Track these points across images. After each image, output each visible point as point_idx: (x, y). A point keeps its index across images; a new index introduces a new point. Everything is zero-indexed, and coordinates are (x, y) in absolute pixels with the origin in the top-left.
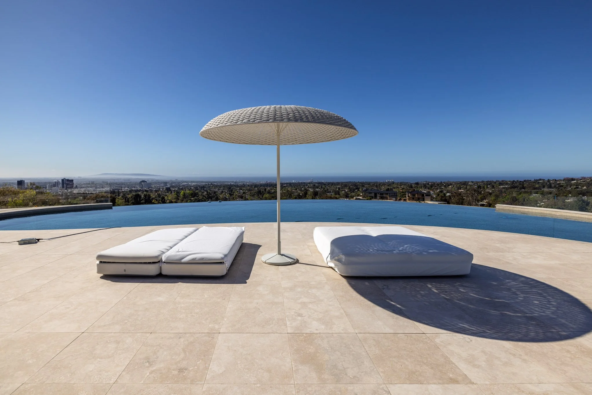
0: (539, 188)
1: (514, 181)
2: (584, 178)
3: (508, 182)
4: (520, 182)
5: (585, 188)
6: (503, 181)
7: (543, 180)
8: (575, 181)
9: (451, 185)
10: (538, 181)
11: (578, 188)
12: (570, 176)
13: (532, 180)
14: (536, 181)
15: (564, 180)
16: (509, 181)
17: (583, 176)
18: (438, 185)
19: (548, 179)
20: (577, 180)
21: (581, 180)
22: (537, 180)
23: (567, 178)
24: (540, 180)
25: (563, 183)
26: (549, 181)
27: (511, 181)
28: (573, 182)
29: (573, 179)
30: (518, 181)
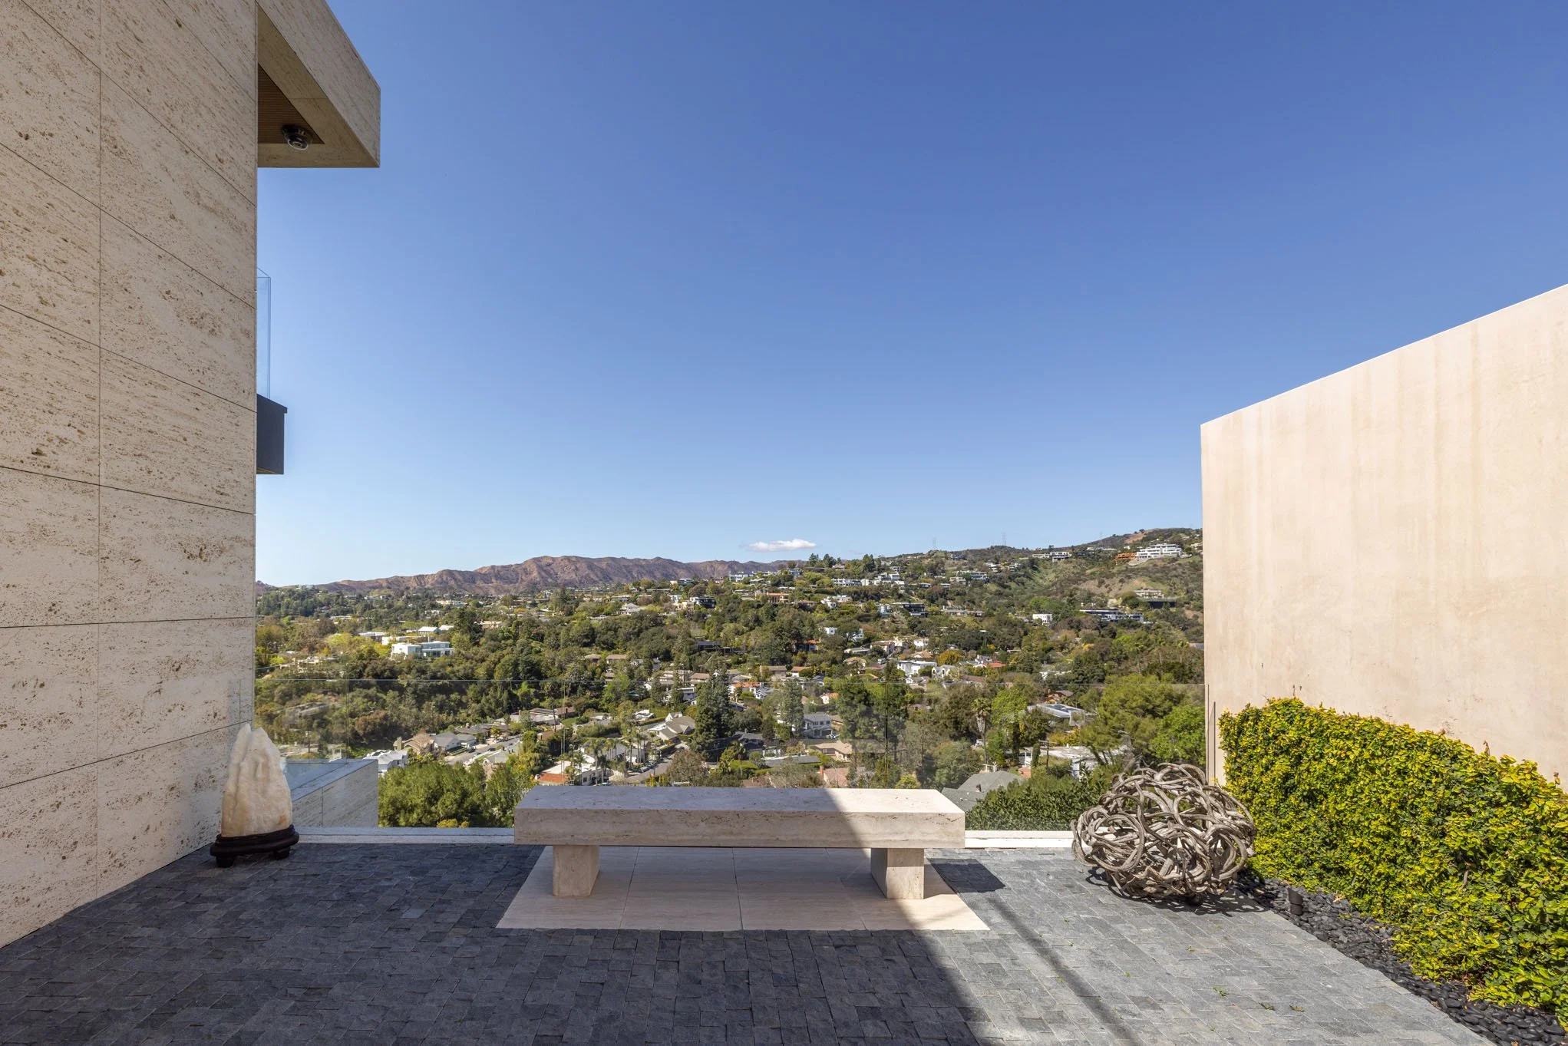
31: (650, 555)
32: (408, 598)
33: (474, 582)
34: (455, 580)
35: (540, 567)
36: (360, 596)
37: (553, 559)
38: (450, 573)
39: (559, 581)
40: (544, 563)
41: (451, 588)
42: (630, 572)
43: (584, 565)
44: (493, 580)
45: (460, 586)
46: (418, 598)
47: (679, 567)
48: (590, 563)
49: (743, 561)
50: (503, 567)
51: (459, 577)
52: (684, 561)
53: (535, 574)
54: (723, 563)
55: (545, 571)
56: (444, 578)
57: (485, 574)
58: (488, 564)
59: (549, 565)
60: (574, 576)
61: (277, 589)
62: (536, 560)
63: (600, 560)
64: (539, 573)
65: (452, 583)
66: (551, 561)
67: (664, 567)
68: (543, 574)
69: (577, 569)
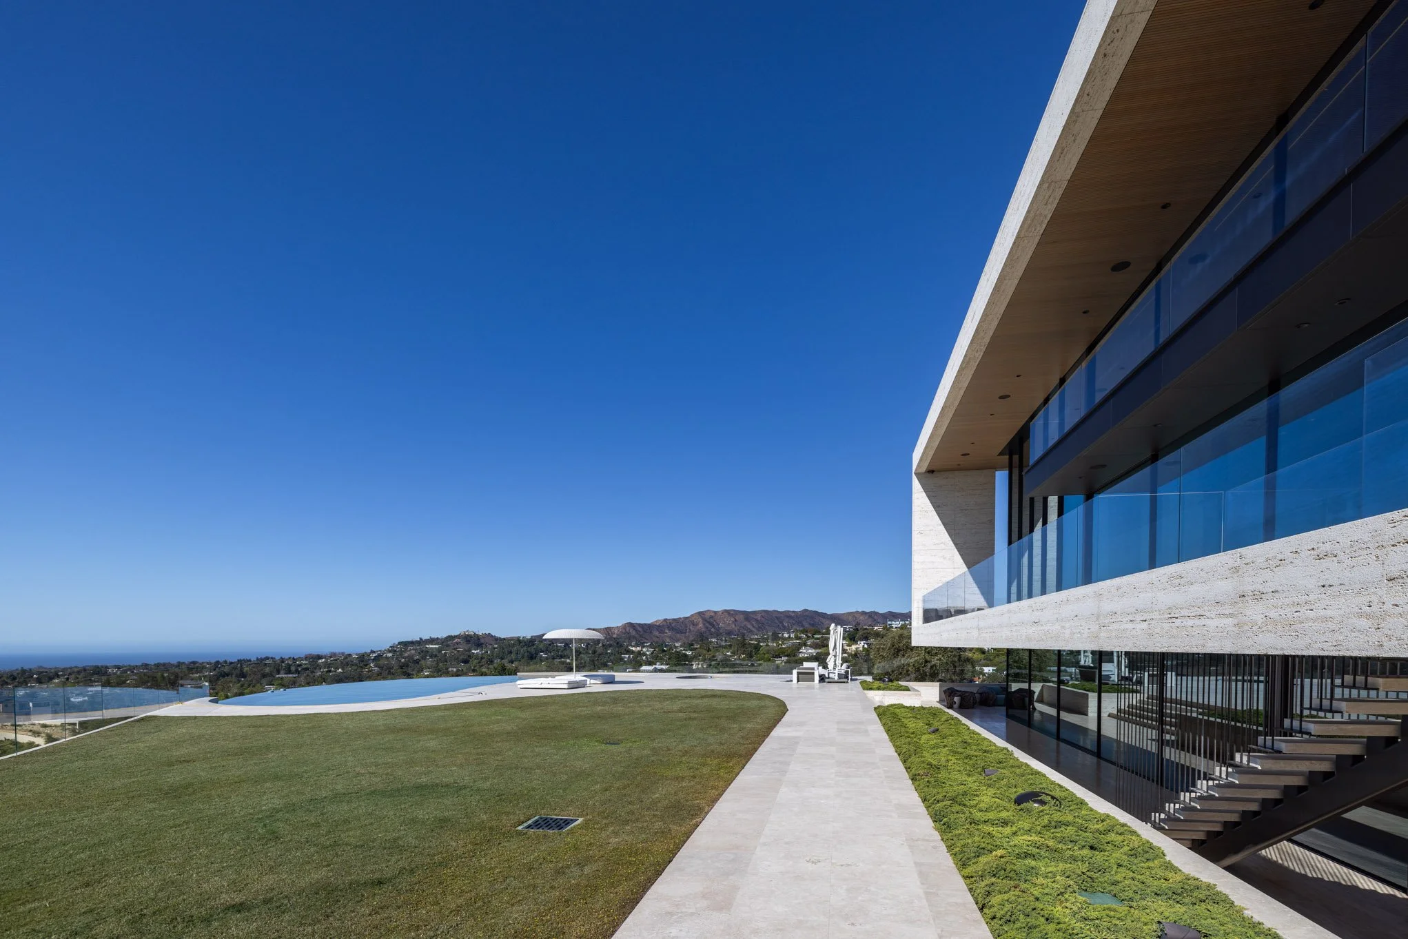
0: (271, 675)
1: (218, 662)
2: (333, 655)
3: (205, 664)
4: (231, 663)
5: (340, 670)
6: (194, 663)
7: (272, 658)
8: (324, 660)
9: (58, 676)
10: (263, 662)
11: (330, 671)
12: (315, 652)
13: (254, 659)
14: (261, 662)
15: (306, 658)
16: (208, 663)
17: (332, 651)
18: (14, 678)
19: (281, 658)
20: (325, 657)
21: (331, 657)
22: (262, 660)
23: (310, 654)
24: (267, 658)
25: (306, 664)
26: (282, 660)
27: (211, 664)
28: (320, 661)
29: (320, 657)
30: (225, 662)
31: (798, 608)
32: (603, 646)
33: (651, 632)
34: (636, 631)
35: (705, 620)
36: (566, 644)
37: (715, 612)
38: (631, 625)
39: (721, 631)
40: (707, 616)
41: (634, 637)
42: (781, 622)
43: (742, 617)
44: (667, 631)
45: (641, 636)
46: (611, 646)
47: (824, 617)
48: (747, 615)
49: (882, 611)
50: (674, 620)
51: (640, 629)
52: (829, 612)
53: (701, 625)
54: (864, 613)
55: (709, 623)
56: (628, 629)
57: (659, 626)
58: (661, 618)
59: (712, 617)
60: (734, 626)
61: (504, 639)
62: (700, 614)
63: (755, 613)
64: (704, 624)
65: (634, 633)
66: (712, 614)
67: (812, 618)
68: (707, 625)
69: (736, 620)
